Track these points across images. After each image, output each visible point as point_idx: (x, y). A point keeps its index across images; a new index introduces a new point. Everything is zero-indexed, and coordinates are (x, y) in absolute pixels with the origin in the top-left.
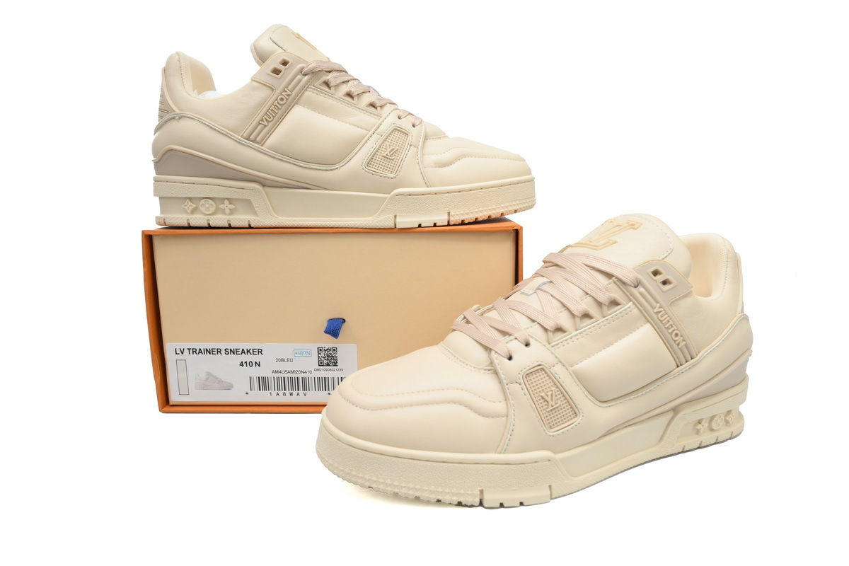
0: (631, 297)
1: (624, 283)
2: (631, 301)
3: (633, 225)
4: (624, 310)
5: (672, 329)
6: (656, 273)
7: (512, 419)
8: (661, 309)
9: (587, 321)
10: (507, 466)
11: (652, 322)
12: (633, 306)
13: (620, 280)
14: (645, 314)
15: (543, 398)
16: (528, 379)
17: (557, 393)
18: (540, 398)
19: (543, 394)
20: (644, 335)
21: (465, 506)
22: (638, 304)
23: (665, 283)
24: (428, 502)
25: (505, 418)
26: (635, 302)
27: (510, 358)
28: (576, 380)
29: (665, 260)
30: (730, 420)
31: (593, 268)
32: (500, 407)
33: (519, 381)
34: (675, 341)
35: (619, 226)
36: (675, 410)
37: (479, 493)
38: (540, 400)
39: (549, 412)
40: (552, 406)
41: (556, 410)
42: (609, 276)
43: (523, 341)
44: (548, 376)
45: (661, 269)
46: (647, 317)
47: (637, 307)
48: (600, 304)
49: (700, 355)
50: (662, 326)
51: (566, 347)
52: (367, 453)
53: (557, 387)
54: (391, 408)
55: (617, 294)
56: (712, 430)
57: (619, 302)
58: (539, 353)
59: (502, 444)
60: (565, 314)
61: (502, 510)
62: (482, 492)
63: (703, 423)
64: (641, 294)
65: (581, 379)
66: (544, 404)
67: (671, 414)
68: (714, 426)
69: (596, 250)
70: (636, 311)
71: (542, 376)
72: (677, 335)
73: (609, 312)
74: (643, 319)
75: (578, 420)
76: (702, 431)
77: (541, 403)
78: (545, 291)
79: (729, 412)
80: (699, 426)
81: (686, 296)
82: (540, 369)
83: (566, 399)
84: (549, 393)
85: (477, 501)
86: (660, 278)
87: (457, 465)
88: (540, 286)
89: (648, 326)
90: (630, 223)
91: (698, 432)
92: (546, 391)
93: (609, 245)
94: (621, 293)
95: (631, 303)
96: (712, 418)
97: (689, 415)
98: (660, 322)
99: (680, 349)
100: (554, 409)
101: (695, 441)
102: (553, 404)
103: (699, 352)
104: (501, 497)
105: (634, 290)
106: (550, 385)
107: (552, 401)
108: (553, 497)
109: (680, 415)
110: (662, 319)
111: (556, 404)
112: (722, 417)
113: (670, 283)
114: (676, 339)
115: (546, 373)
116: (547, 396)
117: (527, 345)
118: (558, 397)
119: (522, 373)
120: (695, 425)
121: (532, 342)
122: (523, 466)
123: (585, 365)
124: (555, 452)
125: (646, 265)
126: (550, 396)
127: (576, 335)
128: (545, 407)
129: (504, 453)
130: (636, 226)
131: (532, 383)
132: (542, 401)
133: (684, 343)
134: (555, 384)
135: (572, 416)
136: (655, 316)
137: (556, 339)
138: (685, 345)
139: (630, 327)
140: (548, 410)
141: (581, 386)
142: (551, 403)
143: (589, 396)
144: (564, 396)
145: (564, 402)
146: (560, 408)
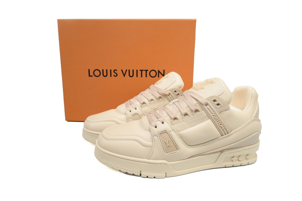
0: (204, 109)
1: (202, 104)
2: (204, 110)
3: (212, 82)
4: (201, 114)
5: (219, 122)
6: (215, 101)
7: (153, 148)
8: (215, 114)
9: (187, 117)
10: (150, 164)
11: (211, 118)
12: (204, 112)
13: (200, 102)
14: (209, 115)
15: (165, 142)
16: (161, 135)
17: (171, 141)
18: (164, 142)
19: (165, 141)
20: (208, 123)
21: (135, 175)
22: (206, 112)
23: (218, 104)
24: (130, 174)
25: (151, 148)
26: (205, 111)
27: (156, 127)
28: (179, 137)
29: (219, 96)
30: (248, 158)
31: (193, 97)
32: (150, 143)
33: (157, 135)
34: (220, 127)
35: (208, 82)
36: (222, 152)
37: (140, 172)
38: (164, 143)
39: (167, 147)
40: (168, 145)
41: (170, 147)
42: (197, 100)
43: (161, 122)
44: (168, 134)
45: (217, 100)
46: (209, 117)
47: (206, 113)
48: (192, 111)
49: (231, 133)
50: (215, 120)
51: (177, 125)
52: (105, 154)
53: (171, 139)
54: (114, 140)
55: (198, 108)
56: (239, 161)
57: (199, 110)
58: (166, 126)
59: (149, 156)
60: (179, 113)
61: (147, 178)
62: (141, 171)
63: (235, 157)
64: (208, 108)
65: (181, 137)
66: (165, 144)
67: (220, 153)
68: (240, 159)
69: (197, 90)
70: (205, 114)
71: (166, 135)
72: (221, 124)
73: (195, 114)
74: (208, 117)
75: (178, 151)
76: (234, 161)
77: (164, 144)
78: (175, 104)
79: (248, 155)
80: (233, 159)
81: (227, 110)
82: (165, 132)
83: (174, 143)
84: (168, 141)
85: (139, 174)
86: (216, 103)
87: (133, 161)
88: (174, 102)
89: (210, 120)
90: (211, 81)
91: (232, 161)
92: (166, 140)
93: (201, 89)
94: (200, 107)
95: (204, 111)
96: (240, 156)
97: (227, 154)
98: (214, 119)
99: (223, 130)
100: (169, 146)
101: (231, 164)
102: (169, 145)
103: (231, 131)
104: (148, 175)
105: (205, 107)
106: (168, 138)
107: (168, 143)
108: (167, 177)
109: (223, 154)
110: (215, 118)
111: (170, 145)
112: (244, 156)
113: (220, 105)
114: (221, 126)
115: (167, 133)
116: (167, 142)
117: (163, 123)
118: (171, 142)
119: (159, 133)
120: (231, 158)
121: (165, 122)
122: (156, 165)
123: (183, 132)
124: (169, 161)
125: (211, 97)
126: (168, 142)
127: (181, 121)
128: (166, 145)
129: (149, 159)
130: (212, 83)
131: (162, 137)
132: (165, 143)
133: (224, 127)
134: (170, 138)
135: (176, 150)
136: (212, 117)
137: (174, 122)
138: (225, 128)
139: (203, 120)
140: (166, 146)
141: (181, 139)
142: (168, 144)
143: (184, 143)
144: (173, 142)
145: (173, 144)
146: (171, 146)
